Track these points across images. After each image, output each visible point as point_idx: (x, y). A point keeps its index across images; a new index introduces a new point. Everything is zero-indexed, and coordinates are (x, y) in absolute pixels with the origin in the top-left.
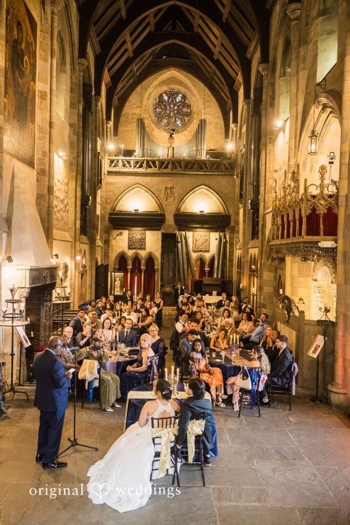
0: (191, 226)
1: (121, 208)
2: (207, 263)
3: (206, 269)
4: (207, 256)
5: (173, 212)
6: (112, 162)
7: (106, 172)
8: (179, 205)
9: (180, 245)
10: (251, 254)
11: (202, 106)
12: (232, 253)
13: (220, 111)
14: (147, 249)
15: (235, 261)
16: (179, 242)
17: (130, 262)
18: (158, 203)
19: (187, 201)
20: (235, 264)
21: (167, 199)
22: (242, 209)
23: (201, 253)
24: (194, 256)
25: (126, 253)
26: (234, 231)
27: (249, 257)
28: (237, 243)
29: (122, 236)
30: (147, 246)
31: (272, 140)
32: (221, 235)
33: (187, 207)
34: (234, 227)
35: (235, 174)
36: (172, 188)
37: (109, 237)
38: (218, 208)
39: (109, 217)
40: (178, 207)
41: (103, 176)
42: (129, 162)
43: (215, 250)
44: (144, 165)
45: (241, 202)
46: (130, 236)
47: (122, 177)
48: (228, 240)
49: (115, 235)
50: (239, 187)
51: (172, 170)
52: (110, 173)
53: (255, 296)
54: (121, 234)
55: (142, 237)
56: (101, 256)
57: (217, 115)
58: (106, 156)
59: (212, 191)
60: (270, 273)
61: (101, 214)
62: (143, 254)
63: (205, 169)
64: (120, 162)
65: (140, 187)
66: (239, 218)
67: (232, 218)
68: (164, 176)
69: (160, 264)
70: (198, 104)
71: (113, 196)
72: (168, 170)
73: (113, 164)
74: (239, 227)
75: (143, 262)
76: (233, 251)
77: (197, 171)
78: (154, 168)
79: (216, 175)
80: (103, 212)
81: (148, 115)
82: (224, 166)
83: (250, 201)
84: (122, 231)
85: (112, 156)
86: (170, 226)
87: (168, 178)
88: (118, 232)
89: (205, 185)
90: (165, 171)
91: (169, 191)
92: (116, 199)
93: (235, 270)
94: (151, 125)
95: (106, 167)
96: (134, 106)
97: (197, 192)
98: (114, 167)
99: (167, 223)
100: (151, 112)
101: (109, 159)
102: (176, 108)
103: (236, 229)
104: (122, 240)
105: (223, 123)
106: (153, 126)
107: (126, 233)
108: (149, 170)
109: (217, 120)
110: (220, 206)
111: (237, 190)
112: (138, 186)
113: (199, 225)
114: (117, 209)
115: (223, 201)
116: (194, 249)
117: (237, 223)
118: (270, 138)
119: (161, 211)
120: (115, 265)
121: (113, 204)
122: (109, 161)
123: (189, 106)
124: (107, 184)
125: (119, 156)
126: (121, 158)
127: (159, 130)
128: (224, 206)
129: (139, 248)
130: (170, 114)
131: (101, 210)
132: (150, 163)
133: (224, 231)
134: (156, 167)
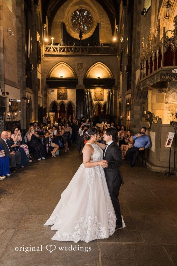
0: (93, 85)
1: (53, 75)
2: (102, 107)
3: (101, 110)
4: (102, 102)
5: (83, 78)
6: (47, 48)
7: (44, 54)
8: (86, 74)
9: (86, 97)
10: (127, 98)
11: (99, 17)
12: (116, 101)
13: (109, 20)
14: (68, 99)
15: (118, 105)
16: (86, 95)
17: (59, 107)
18: (74, 72)
19: (90, 71)
20: (118, 107)
21: (79, 70)
22: (122, 74)
23: (99, 101)
24: (95, 102)
25: (57, 102)
26: (117, 88)
27: (126, 100)
28: (119, 95)
29: (53, 92)
30: (68, 97)
31: (140, 25)
32: (110, 91)
33: (91, 75)
34: (117, 86)
35: (118, 54)
36: (82, 64)
37: (46, 92)
38: (108, 76)
39: (46, 81)
40: (85, 75)
41: (42, 57)
42: (57, 49)
43: (106, 100)
44: (65, 50)
45: (121, 71)
46: (59, 92)
47: (53, 57)
48: (114, 93)
49: (50, 91)
50: (120, 62)
51: (81, 53)
52: (46, 55)
53: (129, 121)
54: (53, 91)
55: (65, 93)
56: (42, 103)
57: (108, 22)
58: (43, 45)
59: (105, 65)
60: (138, 107)
61: (41, 79)
62: (66, 102)
63: (101, 52)
64: (52, 48)
65: (63, 63)
66: (120, 81)
67: (116, 80)
68: (77, 57)
69: (76, 108)
70: (96, 17)
71: (48, 69)
72: (80, 53)
73: (48, 50)
74: (120, 86)
75: (66, 107)
76: (117, 100)
77: (96, 54)
78: (71, 52)
79: (107, 55)
80: (42, 78)
81: (68, 23)
82: (111, 50)
83: (126, 67)
84: (54, 89)
85: (47, 45)
86: (81, 86)
87: (79, 58)
88: (52, 89)
89: (101, 62)
90: (78, 54)
91: (80, 66)
92: (50, 71)
93: (118, 110)
94: (70, 29)
95: (43, 51)
96: (59, 17)
97: (96, 66)
98: (48, 51)
99: (79, 84)
100: (70, 21)
101: (45, 47)
102: (84, 19)
103: (118, 87)
104: (54, 94)
105: (111, 27)
106: (71, 30)
107: (56, 91)
108: (68, 53)
109: (107, 26)
110: (109, 74)
111: (119, 65)
112: (62, 63)
113: (97, 85)
114: (51, 76)
115: (111, 71)
116: (95, 99)
117: (119, 83)
118: (139, 24)
119: (76, 77)
120: (50, 108)
121: (48, 74)
122: (45, 48)
123: (91, 18)
124: (44, 61)
125: (51, 45)
126: (52, 46)
127: (74, 32)
128: (111, 73)
129: (63, 99)
130: (81, 23)
131: (41, 76)
132: (69, 49)
133: (111, 89)
134: (72, 51)
